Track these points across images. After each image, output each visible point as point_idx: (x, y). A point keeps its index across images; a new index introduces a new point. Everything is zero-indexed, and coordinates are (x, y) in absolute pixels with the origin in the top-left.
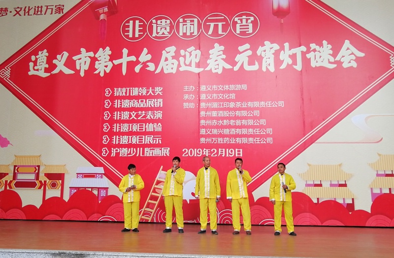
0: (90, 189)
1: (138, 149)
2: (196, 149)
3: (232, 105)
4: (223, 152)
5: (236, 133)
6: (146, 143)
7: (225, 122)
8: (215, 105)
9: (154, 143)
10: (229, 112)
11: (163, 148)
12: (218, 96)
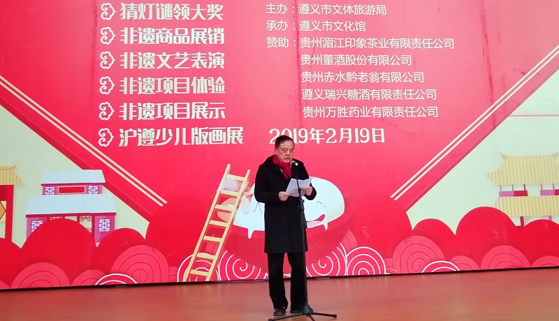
0: (74, 219)
1: (178, 130)
2: (295, 130)
3: (361, 43)
4: (348, 135)
5: (371, 97)
6: (193, 117)
7: (350, 76)
8: (329, 43)
9: (211, 117)
10: (356, 57)
11: (229, 128)
12: (334, 26)
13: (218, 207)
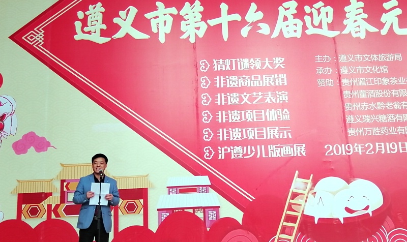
0: (191, 211)
1: (258, 147)
2: (343, 145)
3: (385, 81)
4: (381, 148)
5: (396, 120)
6: (269, 138)
7: (380, 105)
8: (362, 82)
9: (281, 137)
10: (383, 91)
11: (295, 145)
12: (365, 69)
13: (292, 201)
